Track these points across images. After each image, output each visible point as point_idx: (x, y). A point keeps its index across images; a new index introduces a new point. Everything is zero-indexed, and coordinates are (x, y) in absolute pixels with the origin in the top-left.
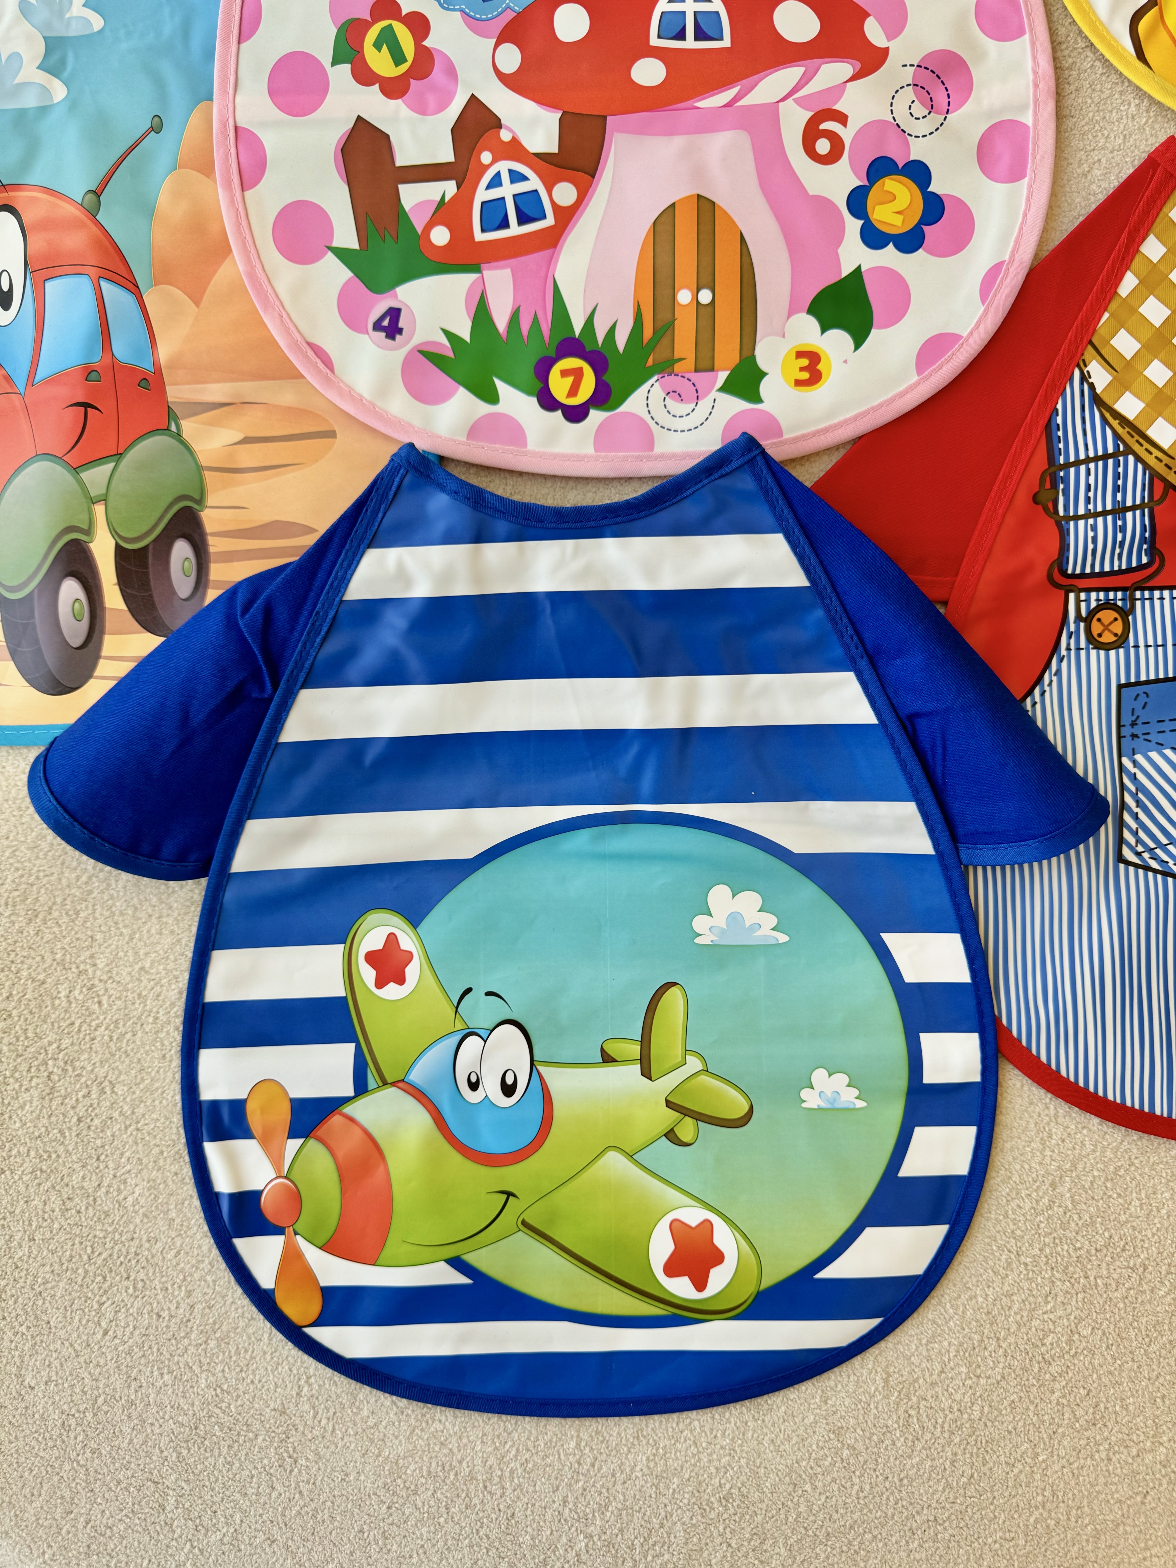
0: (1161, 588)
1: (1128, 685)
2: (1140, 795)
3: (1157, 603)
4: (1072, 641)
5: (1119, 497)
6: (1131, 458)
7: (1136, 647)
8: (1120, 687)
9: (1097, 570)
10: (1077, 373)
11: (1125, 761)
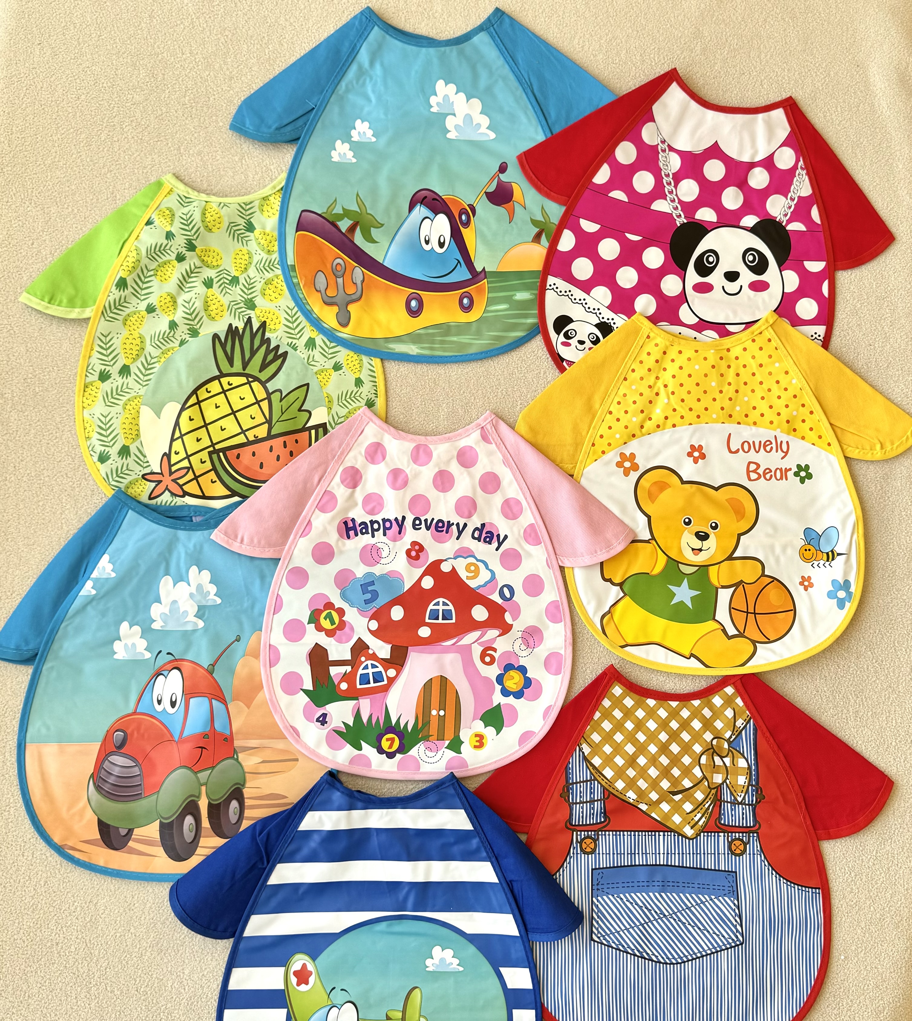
0: (609, 831)
1: (596, 869)
2: (599, 914)
3: (607, 837)
4: (575, 850)
5: (592, 796)
6: (596, 782)
7: (599, 854)
8: (592, 869)
9: (584, 823)
10: (578, 748)
11: (594, 899)
